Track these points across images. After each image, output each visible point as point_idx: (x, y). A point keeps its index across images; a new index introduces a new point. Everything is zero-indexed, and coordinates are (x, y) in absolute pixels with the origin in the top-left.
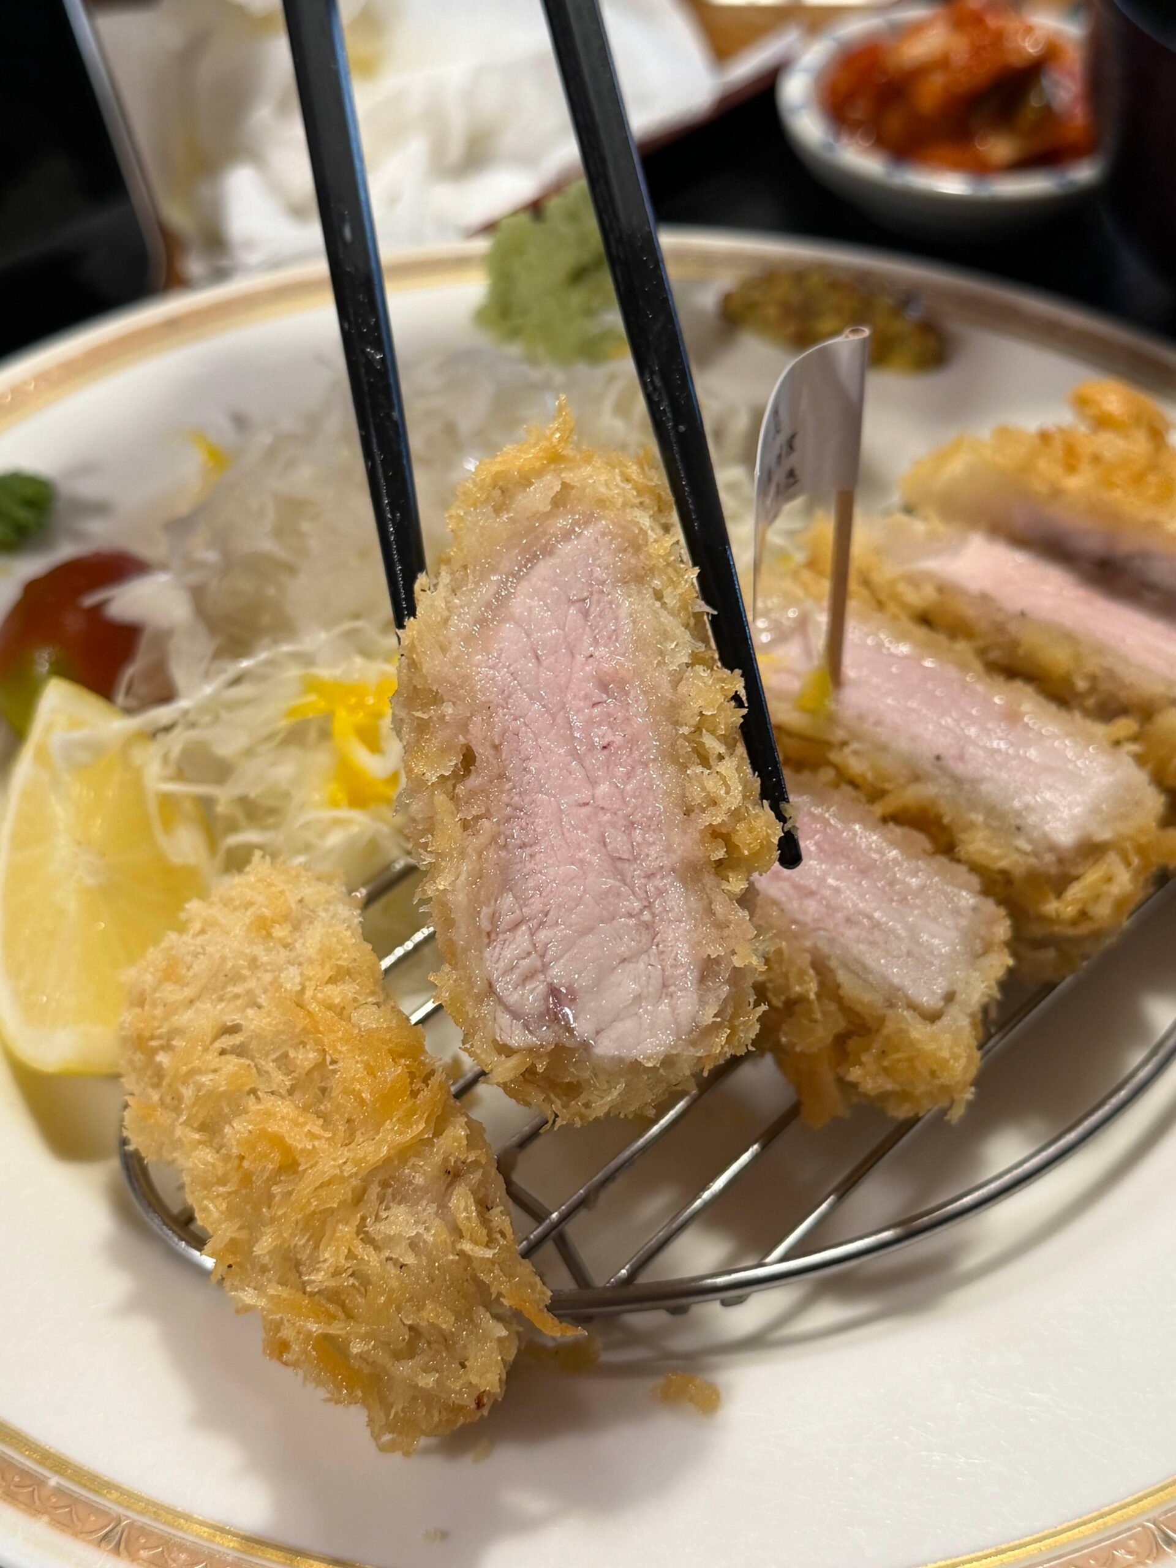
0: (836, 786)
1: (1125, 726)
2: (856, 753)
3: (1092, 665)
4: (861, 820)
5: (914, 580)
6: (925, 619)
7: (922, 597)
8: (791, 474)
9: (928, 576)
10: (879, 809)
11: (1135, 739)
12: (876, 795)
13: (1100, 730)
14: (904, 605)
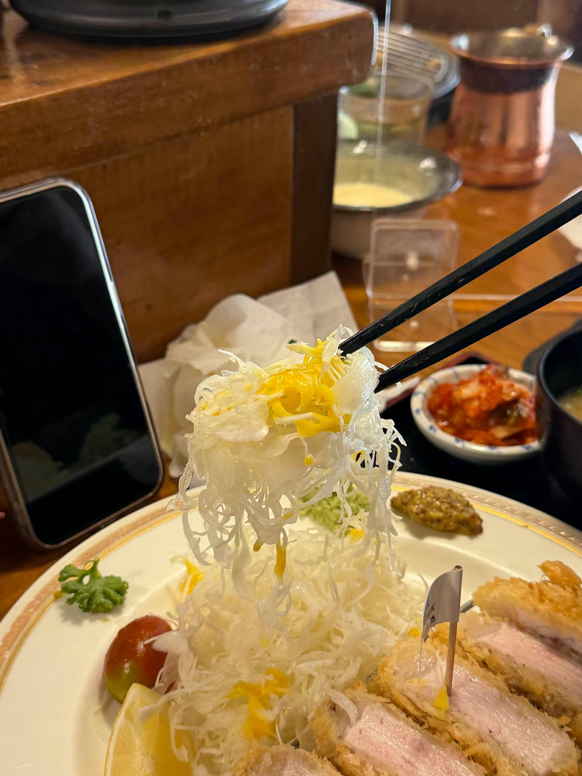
0: (449, 742)
1: (565, 719)
2: (457, 727)
3: (552, 689)
4: (459, 758)
5: (479, 646)
6: (484, 664)
7: (484, 654)
8: (433, 617)
9: (485, 644)
10: (466, 754)
11: (568, 726)
12: (465, 747)
13: (554, 721)
14: (475, 657)
